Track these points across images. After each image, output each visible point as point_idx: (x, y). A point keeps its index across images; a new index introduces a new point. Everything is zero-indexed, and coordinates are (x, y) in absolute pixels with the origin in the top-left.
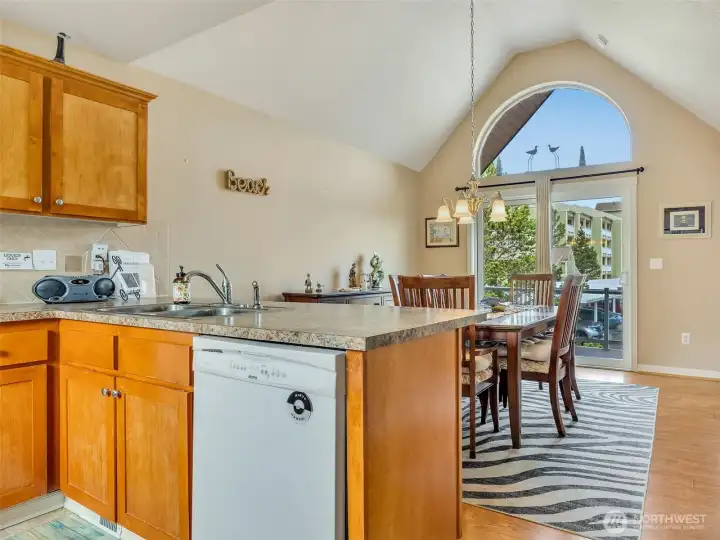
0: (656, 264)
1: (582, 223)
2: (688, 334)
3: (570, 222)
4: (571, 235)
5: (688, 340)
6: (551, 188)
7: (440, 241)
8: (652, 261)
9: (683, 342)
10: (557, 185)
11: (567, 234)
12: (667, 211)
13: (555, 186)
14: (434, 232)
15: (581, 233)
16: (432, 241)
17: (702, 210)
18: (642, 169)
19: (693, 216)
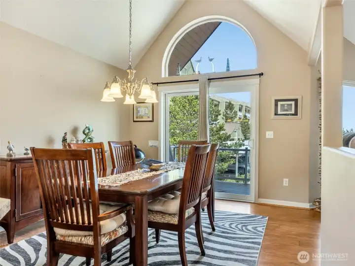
0: (269, 135)
1: (246, 111)
2: (287, 180)
3: (240, 110)
4: (240, 117)
5: (288, 182)
6: (209, 85)
7: (142, 118)
8: (268, 133)
9: (284, 184)
10: (213, 83)
11: (238, 116)
12: (277, 101)
13: (211, 83)
14: (138, 112)
15: (245, 116)
16: (137, 118)
17: (296, 101)
18: (262, 74)
19: (291, 105)
